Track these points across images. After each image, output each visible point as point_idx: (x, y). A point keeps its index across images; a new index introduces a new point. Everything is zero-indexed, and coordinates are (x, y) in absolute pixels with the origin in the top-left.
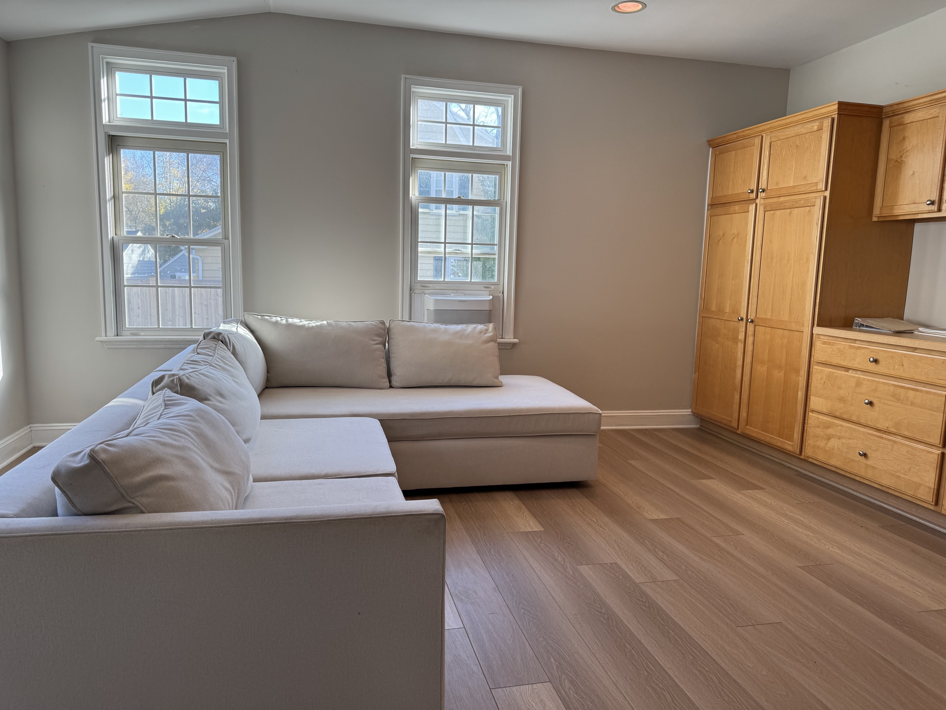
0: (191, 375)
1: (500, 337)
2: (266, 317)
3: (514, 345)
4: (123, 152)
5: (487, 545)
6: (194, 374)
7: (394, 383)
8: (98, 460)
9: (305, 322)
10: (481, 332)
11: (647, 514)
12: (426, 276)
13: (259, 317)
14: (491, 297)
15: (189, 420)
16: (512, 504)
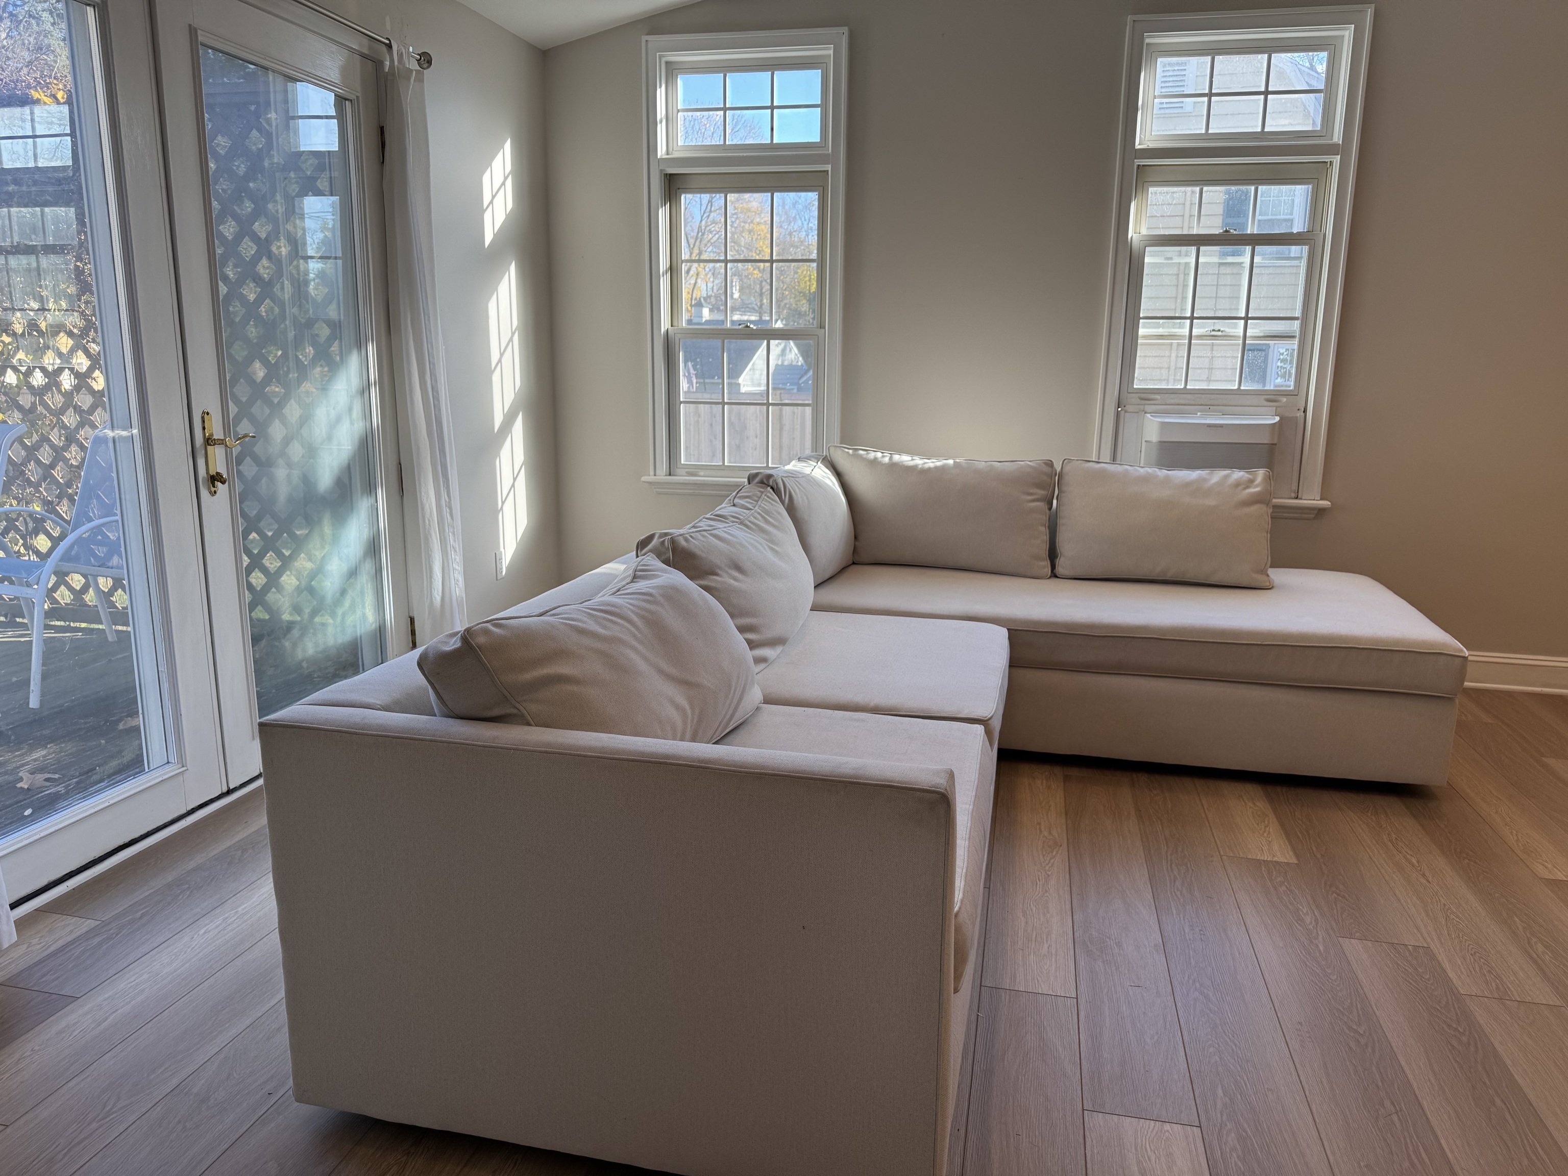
0: (694, 537)
1: (1293, 495)
2: (861, 452)
3: (1321, 511)
4: (685, 198)
5: (1172, 870)
6: (700, 534)
7: (1060, 570)
8: (472, 644)
9: (918, 461)
10: (1237, 484)
11: (1541, 867)
12: (1150, 380)
13: (851, 451)
14: (1277, 419)
15: (644, 601)
16: (1250, 807)
